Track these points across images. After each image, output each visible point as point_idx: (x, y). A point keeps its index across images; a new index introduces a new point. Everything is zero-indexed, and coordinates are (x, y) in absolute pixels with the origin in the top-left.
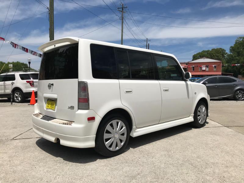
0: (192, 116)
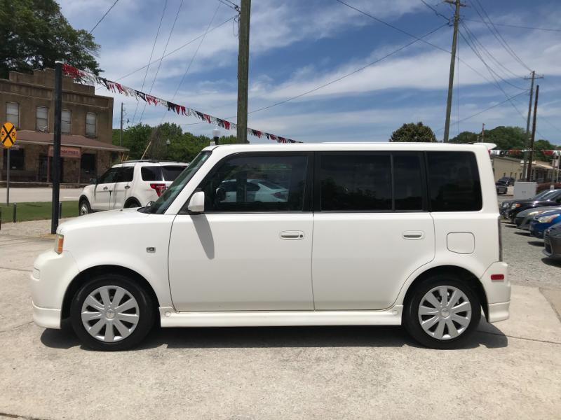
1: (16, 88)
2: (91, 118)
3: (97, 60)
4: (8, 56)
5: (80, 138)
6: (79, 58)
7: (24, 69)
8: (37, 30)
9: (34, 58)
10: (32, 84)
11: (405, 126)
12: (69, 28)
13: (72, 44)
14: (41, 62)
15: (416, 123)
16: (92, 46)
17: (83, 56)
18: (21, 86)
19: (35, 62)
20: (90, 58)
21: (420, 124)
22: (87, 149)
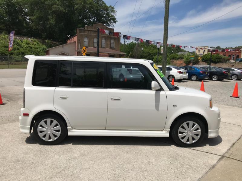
0: (166, 131)
1: (87, 32)
2: (112, 41)
3: (115, 17)
4: (85, 19)
5: (108, 49)
6: (109, 17)
7: (90, 23)
8: (94, 8)
9: (93, 19)
10: (92, 30)
12: (105, 5)
13: (107, 11)
14: (96, 20)
16: (114, 11)
17: (110, 16)
18: (88, 31)
19: (94, 20)
20: (113, 16)
22: (111, 54)
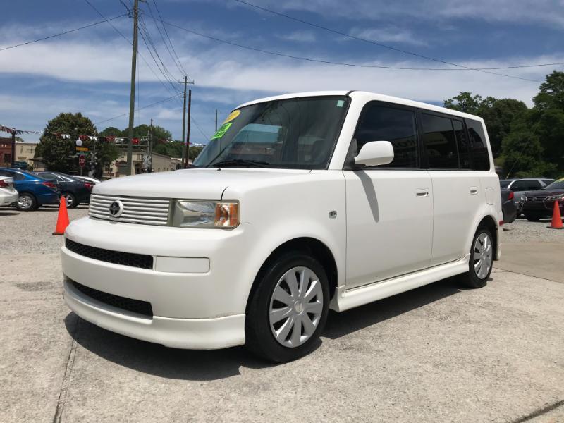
11: (62, 115)
15: (74, 114)
21: (79, 115)
